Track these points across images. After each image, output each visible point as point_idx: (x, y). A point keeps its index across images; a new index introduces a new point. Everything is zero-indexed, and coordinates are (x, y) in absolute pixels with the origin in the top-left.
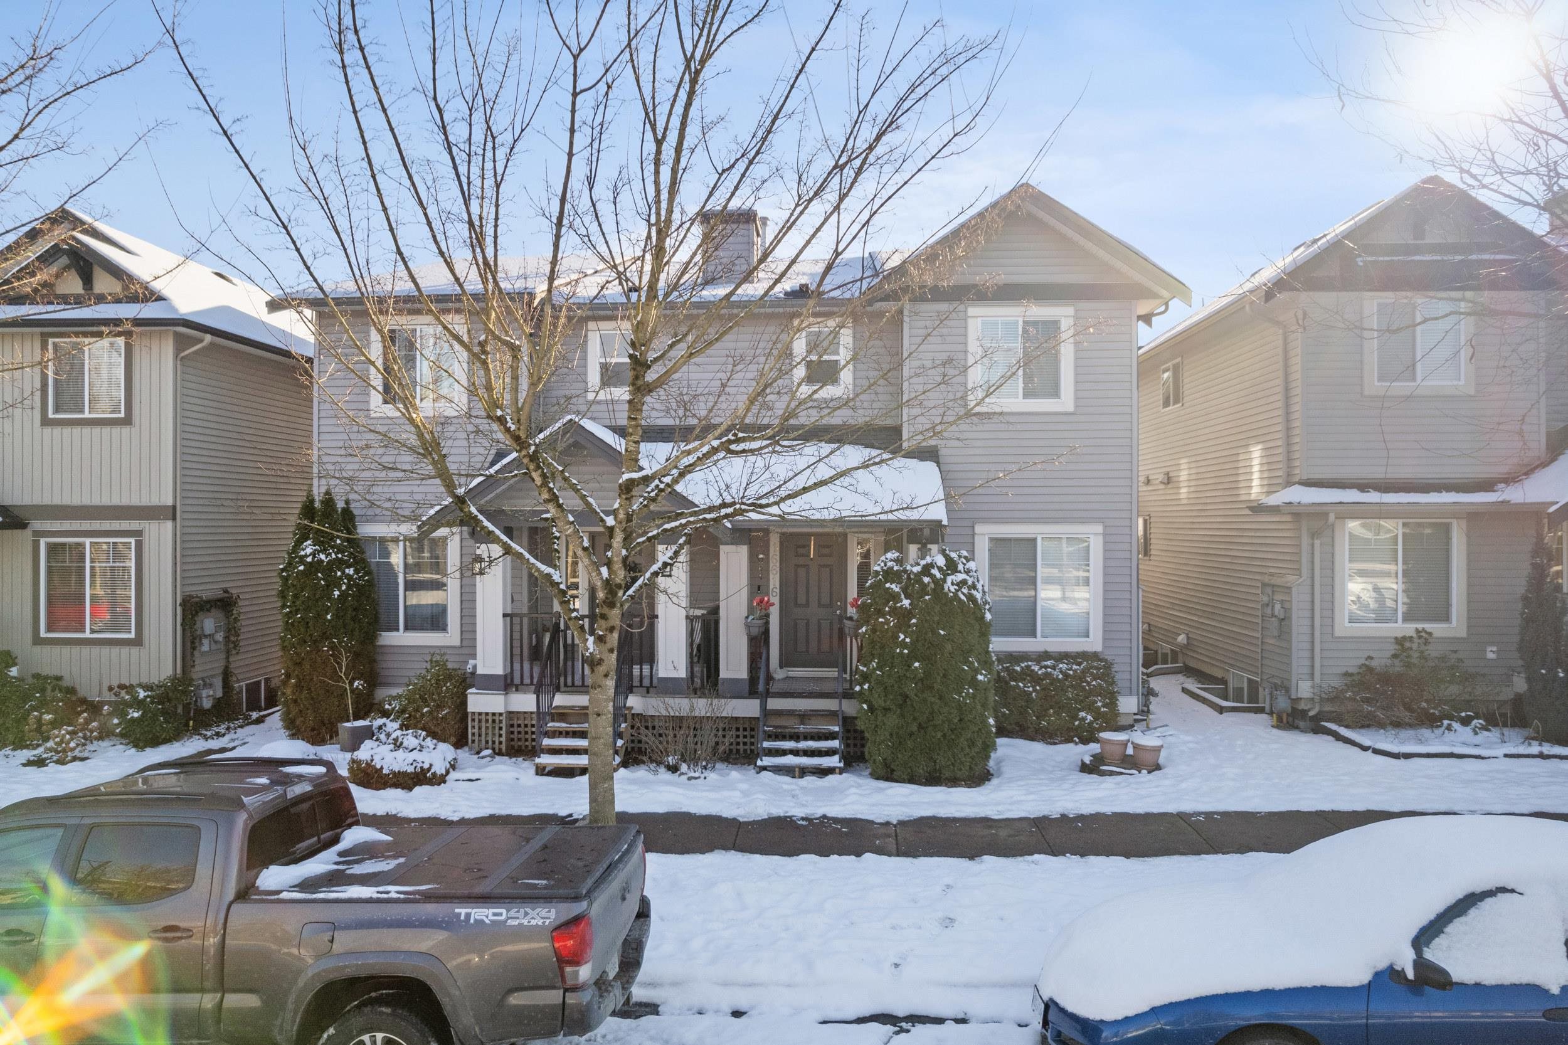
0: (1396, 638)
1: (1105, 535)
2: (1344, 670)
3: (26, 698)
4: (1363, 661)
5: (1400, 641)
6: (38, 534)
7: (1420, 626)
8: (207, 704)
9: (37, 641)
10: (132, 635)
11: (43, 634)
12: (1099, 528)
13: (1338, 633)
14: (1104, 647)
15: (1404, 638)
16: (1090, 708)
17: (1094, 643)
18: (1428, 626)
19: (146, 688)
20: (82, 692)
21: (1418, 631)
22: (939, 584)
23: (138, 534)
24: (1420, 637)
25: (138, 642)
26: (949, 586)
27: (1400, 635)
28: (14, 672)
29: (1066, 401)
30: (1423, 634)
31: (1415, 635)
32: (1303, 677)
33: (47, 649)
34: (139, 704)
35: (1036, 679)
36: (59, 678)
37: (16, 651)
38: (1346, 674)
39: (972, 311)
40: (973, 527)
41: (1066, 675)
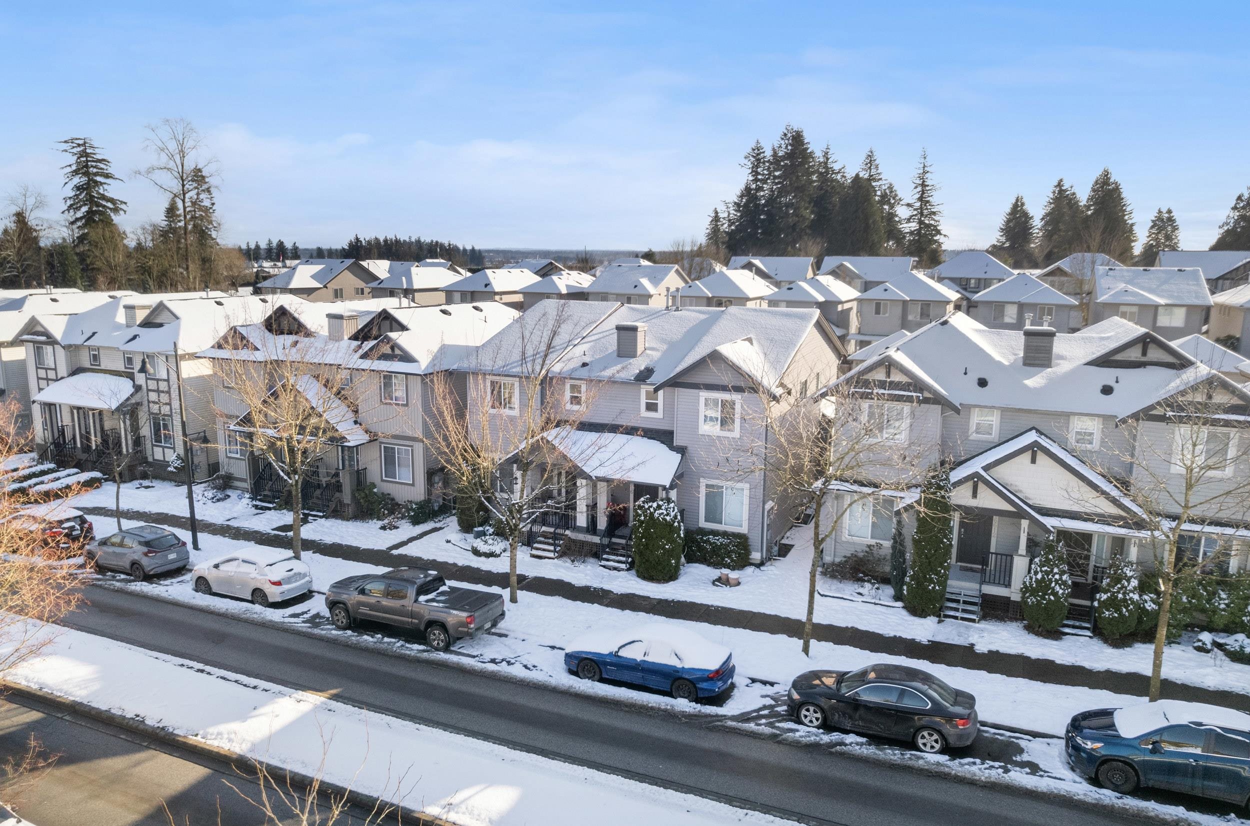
1: (750, 488)
3: (380, 503)
4: (853, 552)
5: (869, 546)
6: (382, 443)
7: (879, 541)
8: (436, 508)
9: (382, 481)
10: (411, 482)
11: (384, 478)
12: (748, 486)
13: (843, 540)
14: (748, 531)
16: (729, 557)
17: (744, 530)
18: (881, 542)
19: (416, 504)
20: (397, 500)
21: (876, 543)
22: (652, 514)
23: (412, 446)
25: (413, 485)
26: (656, 515)
27: (868, 544)
28: (375, 490)
29: (736, 434)
30: (878, 545)
33: (385, 484)
34: (413, 510)
35: (711, 544)
36: (389, 494)
37: (378, 485)
38: (845, 557)
39: (702, 394)
40: (699, 481)
41: (721, 543)
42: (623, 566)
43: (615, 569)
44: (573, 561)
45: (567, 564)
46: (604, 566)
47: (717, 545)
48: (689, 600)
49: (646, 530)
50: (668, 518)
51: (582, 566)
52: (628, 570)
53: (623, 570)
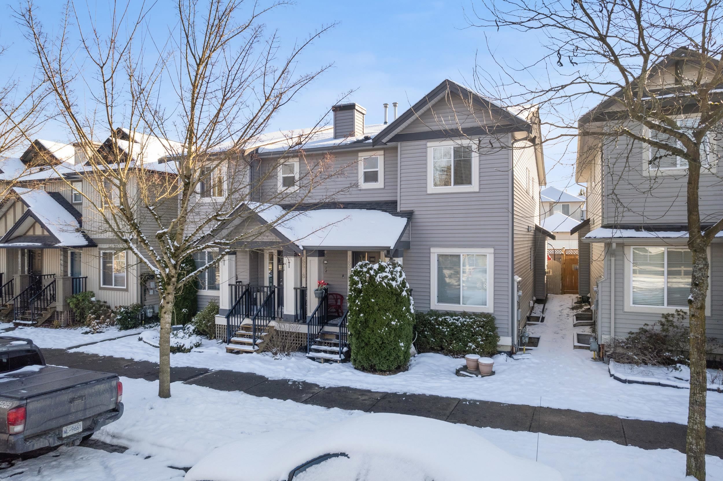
0: (663, 314)
1: (495, 254)
2: (629, 331)
4: (642, 326)
5: (666, 316)
6: (101, 249)
7: (679, 308)
8: (150, 315)
9: (100, 288)
10: (125, 288)
11: (102, 286)
12: (492, 250)
13: (626, 310)
14: (494, 311)
15: (668, 315)
17: (489, 308)
19: (125, 308)
21: (677, 311)
22: (372, 278)
24: (679, 315)
25: (127, 290)
26: (378, 279)
27: (665, 313)
28: (93, 299)
29: (475, 186)
30: (681, 313)
31: (675, 313)
32: (605, 333)
33: (102, 291)
34: (120, 314)
35: (448, 325)
36: (105, 302)
37: (95, 292)
38: (631, 333)
39: (429, 144)
40: (430, 249)
41: (463, 324)
42: (336, 357)
43: (327, 361)
44: (275, 354)
45: (267, 357)
46: (313, 359)
47: (457, 326)
48: (428, 393)
49: (364, 301)
50: (394, 284)
51: (285, 359)
52: (343, 361)
53: (336, 361)
